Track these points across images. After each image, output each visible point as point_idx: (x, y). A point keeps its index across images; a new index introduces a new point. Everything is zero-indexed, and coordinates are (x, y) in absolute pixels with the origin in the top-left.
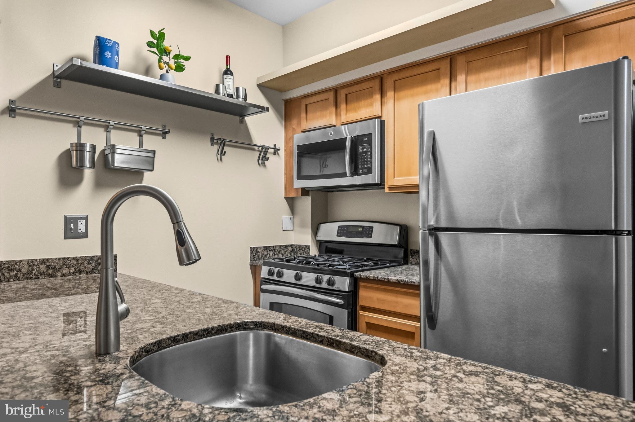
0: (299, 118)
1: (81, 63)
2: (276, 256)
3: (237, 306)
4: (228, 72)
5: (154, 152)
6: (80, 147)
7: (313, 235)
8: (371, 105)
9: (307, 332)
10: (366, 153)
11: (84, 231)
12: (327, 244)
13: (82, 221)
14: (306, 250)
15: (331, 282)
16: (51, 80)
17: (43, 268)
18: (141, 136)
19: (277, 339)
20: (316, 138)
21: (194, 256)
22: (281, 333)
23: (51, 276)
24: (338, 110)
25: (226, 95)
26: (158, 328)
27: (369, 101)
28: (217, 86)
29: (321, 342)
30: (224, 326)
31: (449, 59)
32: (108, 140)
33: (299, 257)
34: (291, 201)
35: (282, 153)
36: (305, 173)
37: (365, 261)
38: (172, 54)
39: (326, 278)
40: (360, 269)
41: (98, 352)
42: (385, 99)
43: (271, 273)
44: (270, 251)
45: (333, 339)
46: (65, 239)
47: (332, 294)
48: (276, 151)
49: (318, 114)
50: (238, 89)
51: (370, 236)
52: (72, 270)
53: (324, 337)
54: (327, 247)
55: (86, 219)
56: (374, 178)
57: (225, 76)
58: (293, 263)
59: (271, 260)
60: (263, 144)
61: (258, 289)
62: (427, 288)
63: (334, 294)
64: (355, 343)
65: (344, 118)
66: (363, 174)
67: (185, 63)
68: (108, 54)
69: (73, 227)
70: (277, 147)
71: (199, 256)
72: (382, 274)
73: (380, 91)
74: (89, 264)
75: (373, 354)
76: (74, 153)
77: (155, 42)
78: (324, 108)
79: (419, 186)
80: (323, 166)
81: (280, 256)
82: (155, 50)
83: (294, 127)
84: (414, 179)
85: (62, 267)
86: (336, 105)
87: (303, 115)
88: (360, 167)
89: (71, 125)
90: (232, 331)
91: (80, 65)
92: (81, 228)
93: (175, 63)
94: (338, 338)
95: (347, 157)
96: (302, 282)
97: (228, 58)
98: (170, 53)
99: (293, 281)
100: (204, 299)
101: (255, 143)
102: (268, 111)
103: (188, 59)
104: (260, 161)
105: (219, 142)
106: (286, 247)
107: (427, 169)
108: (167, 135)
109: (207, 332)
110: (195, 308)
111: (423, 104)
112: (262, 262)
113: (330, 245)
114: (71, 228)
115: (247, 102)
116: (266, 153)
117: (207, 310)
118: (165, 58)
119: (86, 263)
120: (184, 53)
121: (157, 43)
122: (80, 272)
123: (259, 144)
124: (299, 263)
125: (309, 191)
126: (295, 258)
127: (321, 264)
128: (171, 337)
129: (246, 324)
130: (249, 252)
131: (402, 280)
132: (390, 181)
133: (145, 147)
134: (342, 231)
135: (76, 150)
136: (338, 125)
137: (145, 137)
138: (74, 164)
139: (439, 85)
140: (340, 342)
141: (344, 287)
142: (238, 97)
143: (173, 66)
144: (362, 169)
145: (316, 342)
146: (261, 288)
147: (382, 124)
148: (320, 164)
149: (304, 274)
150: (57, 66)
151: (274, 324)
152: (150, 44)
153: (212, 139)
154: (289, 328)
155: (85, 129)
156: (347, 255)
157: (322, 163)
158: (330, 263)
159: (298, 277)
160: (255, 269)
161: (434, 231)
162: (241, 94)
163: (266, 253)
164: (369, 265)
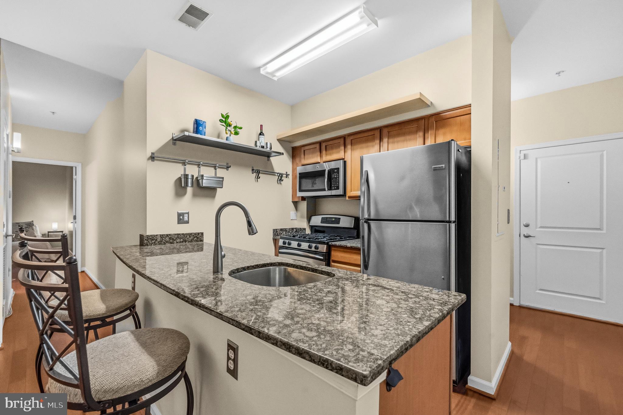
0: (300, 157)
1: (189, 134)
2: (287, 234)
3: (269, 257)
4: (261, 134)
5: (223, 178)
6: (186, 176)
7: (308, 222)
8: (339, 152)
9: (302, 266)
10: (336, 178)
11: (187, 220)
12: (315, 227)
13: (186, 214)
14: (304, 231)
15: (316, 248)
16: (172, 141)
17: (167, 239)
18: (216, 169)
19: (289, 270)
20: (310, 169)
21: (255, 232)
22: (291, 267)
23: (171, 243)
24: (322, 154)
25: (261, 147)
26: (236, 264)
27: (338, 150)
28: (256, 142)
29: (309, 270)
30: (265, 264)
31: (379, 130)
32: (199, 172)
33: (300, 234)
34: (295, 204)
35: (290, 177)
36: (303, 188)
37: (336, 237)
38: (233, 126)
39: (314, 245)
40: (333, 240)
41: (214, 271)
42: (346, 149)
43: (284, 243)
44: (284, 231)
45: (314, 269)
46: (178, 224)
47: (317, 253)
48: (287, 176)
49: (311, 156)
50: (267, 143)
51: (338, 223)
52: (182, 240)
53: (310, 268)
54: (315, 229)
55: (188, 213)
56: (340, 192)
57: (260, 136)
58: (297, 238)
59: (284, 236)
60: (280, 172)
61: (277, 252)
62: (364, 250)
63: (318, 254)
64: (323, 270)
65: (325, 158)
66: (335, 189)
67: (239, 130)
68: (201, 128)
69: (182, 218)
70: (288, 174)
71: (257, 231)
72: (343, 243)
73: (344, 144)
74: (190, 237)
75: (331, 274)
76: (183, 180)
77: (224, 120)
78: (313, 153)
79: (360, 197)
80: (313, 183)
81: (289, 234)
82: (224, 124)
83: (297, 162)
84: (358, 193)
85: (176, 238)
86: (321, 151)
87: (302, 156)
88: (333, 185)
89: (181, 165)
90: (268, 266)
91: (188, 135)
92: (186, 218)
93: (234, 130)
94: (316, 268)
95: (326, 180)
96: (301, 248)
97: (261, 126)
98: (231, 125)
99: (296, 247)
100: (253, 254)
101: (276, 172)
102: (283, 155)
103: (241, 128)
104: (278, 182)
105: (256, 171)
106: (293, 229)
107: (364, 188)
108: (229, 168)
109: (257, 266)
110: (249, 257)
111: (362, 156)
112: (280, 237)
113: (317, 228)
114: (181, 219)
115: (272, 150)
116: (282, 177)
117: (256, 258)
118: (229, 128)
119: (188, 237)
120: (239, 126)
121: (225, 120)
122: (185, 241)
123: (278, 172)
124: (299, 237)
125: (305, 198)
126: (297, 235)
127: (312, 238)
128: (242, 267)
129: (275, 263)
130: (272, 231)
131: (353, 246)
132: (349, 194)
133: (218, 176)
134: (324, 220)
135: (184, 178)
136: (322, 163)
137: (218, 170)
138: (183, 185)
139: (374, 143)
140: (317, 269)
141: (324, 250)
142: (267, 147)
143: (233, 133)
144: (334, 187)
145: (306, 270)
146: (279, 251)
147: (345, 163)
148: (312, 182)
149: (302, 243)
150: (174, 134)
151: (287, 263)
152: (221, 121)
153: (253, 170)
154: (294, 265)
155: (188, 167)
156: (326, 233)
157: (313, 181)
158: (316, 237)
159: (299, 245)
160: (275, 241)
161: (367, 221)
162: (269, 146)
163: (281, 233)
164: (337, 239)
